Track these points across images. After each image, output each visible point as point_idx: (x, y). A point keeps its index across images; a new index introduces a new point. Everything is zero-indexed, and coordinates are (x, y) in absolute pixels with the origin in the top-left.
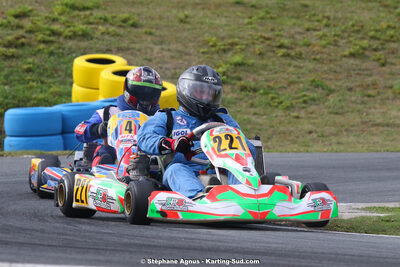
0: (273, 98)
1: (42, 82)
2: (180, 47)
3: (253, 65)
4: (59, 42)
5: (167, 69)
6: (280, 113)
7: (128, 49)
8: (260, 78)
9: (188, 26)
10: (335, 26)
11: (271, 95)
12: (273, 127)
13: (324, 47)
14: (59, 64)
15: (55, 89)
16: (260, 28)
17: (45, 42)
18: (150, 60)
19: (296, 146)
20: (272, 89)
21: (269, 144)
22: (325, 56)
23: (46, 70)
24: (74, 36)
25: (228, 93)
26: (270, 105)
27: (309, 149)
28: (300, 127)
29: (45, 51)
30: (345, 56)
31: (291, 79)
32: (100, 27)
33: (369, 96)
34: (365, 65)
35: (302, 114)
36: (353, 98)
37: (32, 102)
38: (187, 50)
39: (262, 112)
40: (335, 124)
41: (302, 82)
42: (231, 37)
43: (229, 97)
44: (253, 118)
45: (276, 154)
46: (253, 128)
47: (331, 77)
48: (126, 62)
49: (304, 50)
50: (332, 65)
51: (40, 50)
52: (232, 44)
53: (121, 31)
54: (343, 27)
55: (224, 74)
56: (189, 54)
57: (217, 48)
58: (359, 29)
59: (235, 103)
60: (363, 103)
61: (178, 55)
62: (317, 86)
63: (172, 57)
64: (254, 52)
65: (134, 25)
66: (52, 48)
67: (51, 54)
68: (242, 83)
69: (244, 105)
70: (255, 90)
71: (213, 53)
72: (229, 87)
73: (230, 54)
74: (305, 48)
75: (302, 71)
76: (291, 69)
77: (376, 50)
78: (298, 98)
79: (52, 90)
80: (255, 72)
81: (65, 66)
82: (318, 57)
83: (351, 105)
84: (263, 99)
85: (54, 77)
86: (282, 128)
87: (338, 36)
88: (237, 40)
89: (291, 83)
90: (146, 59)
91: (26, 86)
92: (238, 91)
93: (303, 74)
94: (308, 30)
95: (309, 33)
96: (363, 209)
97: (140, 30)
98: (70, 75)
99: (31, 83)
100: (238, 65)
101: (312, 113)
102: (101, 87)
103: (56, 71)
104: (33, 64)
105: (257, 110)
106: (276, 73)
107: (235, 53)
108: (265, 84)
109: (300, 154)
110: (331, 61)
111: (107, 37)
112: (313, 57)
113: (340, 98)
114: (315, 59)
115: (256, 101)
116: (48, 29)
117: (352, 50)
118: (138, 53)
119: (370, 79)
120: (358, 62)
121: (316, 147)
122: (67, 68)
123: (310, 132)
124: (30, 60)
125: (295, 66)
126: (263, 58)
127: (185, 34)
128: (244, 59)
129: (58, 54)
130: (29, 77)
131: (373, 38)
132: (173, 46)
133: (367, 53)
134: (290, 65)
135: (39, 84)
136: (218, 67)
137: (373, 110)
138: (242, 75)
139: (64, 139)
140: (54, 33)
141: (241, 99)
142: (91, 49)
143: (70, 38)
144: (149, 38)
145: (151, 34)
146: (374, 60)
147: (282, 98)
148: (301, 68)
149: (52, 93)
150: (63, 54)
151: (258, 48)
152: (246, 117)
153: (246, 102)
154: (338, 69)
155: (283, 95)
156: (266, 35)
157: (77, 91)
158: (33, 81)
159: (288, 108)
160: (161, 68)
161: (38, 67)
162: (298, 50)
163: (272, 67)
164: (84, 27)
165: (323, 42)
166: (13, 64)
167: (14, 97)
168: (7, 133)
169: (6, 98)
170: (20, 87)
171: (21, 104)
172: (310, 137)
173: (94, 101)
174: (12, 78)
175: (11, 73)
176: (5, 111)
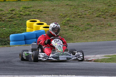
0: (78, 28)
1: (19, 27)
2: (53, 17)
3: (72, 20)
4: (22, 17)
6: (80, 32)
7: (40, 18)
8: (74, 24)
9: (55, 11)
10: (92, 9)
13: (90, 15)
15: (22, 29)
16: (73, 11)
17: (19, 17)
18: (46, 20)
19: (84, 40)
20: (77, 26)
21: (77, 40)
22: (90, 17)
23: (19, 24)
24: (26, 15)
25: (66, 28)
26: (77, 30)
28: (85, 35)
29: (19, 19)
30: (95, 17)
31: (82, 23)
32: (33, 12)
33: (102, 27)
34: (100, 19)
35: (85, 32)
36: (98, 28)
37: (16, 32)
38: (55, 17)
40: (94, 34)
41: (85, 24)
42: (66, 13)
44: (73, 34)
45: (79, 43)
47: (92, 22)
48: (39, 21)
49: (85, 16)
50: (92, 19)
51: (17, 19)
52: (66, 15)
53: (38, 13)
54: (94, 10)
55: (65, 23)
56: (56, 18)
57: (62, 16)
58: (98, 10)
59: (68, 30)
60: (101, 28)
61: (53, 19)
62: (89, 25)
63: (51, 19)
64: (72, 17)
65: (41, 12)
67: (21, 20)
68: (70, 25)
69: (70, 31)
71: (62, 18)
73: (66, 17)
74: (85, 15)
75: (85, 21)
76: (82, 21)
77: (103, 15)
78: (84, 28)
79: (21, 29)
80: (72, 22)
81: (24, 23)
82: (88, 17)
83: (97, 29)
84: (75, 29)
85: (21, 26)
86: (80, 36)
87: (93, 12)
88: (67, 14)
92: (69, 27)
94: (85, 11)
95: (86, 11)
96: (104, 56)
97: (42, 13)
98: (26, 25)
99: (16, 28)
100: (68, 20)
101: (88, 32)
102: (34, 28)
103: (22, 24)
105: (74, 32)
106: (78, 22)
107: (68, 17)
109: (86, 43)
110: (92, 18)
111: (34, 15)
113: (95, 27)
114: (88, 18)
115: (73, 29)
116: (19, 14)
117: (97, 15)
118: (43, 19)
119: (102, 22)
120: (99, 18)
121: (89, 40)
122: (25, 23)
123: (88, 37)
124: (15, 22)
126: (74, 18)
127: (54, 13)
128: (70, 19)
130: (15, 26)
131: (102, 12)
132: (51, 16)
133: (101, 16)
134: (81, 20)
136: (63, 21)
137: (103, 30)
138: (69, 23)
139: (25, 41)
140: (21, 15)
141: (70, 29)
142: (30, 18)
143: (25, 16)
144: (45, 15)
145: (45, 14)
146: (103, 18)
147: (80, 28)
148: (84, 20)
149: (21, 30)
150: (23, 20)
151: (73, 16)
152: (71, 33)
154: (94, 20)
156: (75, 12)
157: (28, 29)
159: (81, 31)
161: (17, 23)
162: (83, 16)
164: (28, 13)
165: (89, 14)
166: (11, 23)
167: (12, 31)
168: (11, 41)
169: (10, 31)
170: (13, 29)
171: (14, 33)
172: (88, 38)
173: (32, 31)
174: (11, 26)
175: (11, 25)
176: (10, 35)
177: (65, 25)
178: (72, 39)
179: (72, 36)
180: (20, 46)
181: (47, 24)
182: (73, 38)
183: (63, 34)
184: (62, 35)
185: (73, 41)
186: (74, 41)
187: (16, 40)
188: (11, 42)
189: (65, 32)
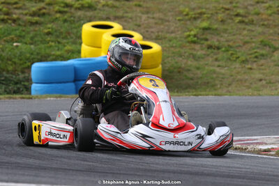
0: (232, 54)
1: (59, 43)
2: (162, 16)
3: (216, 29)
4: (71, 12)
5: (152, 32)
6: (238, 65)
7: (122, 17)
8: (222, 39)
11: (230, 52)
12: (232, 76)
13: (270, 15)
14: (72, 29)
15: (68, 47)
16: (221, 1)
17: (60, 12)
18: (139, 26)
19: (250, 90)
20: (231, 47)
21: (230, 88)
22: (271, 22)
23: (61, 33)
24: (82, 8)
25: (198, 50)
26: (230, 59)
27: (261, 93)
28: (253, 76)
29: (61, 19)
31: (245, 40)
35: (255, 66)
37: (51, 57)
38: (167, 18)
39: (224, 64)
41: (253, 42)
42: (200, 8)
43: (199, 53)
44: (218, 69)
45: (235, 97)
46: (217, 77)
47: (276, 38)
48: (121, 27)
50: (276, 29)
51: (57, 18)
52: (201, 14)
53: (117, 4)
55: (195, 36)
56: (168, 21)
57: (190, 16)
59: (203, 58)
61: (160, 22)
62: (265, 45)
63: (156, 23)
64: (217, 20)
66: (66, 17)
67: (65, 21)
68: (209, 43)
69: (211, 59)
70: (218, 48)
71: (186, 20)
72: (199, 45)
73: (199, 21)
74: (256, 16)
75: (253, 34)
76: (245, 32)
78: (251, 54)
79: (66, 48)
80: (218, 34)
81: (75, 31)
82: (266, 23)
84: (225, 55)
85: (67, 39)
86: (239, 77)
88: (204, 10)
89: (245, 43)
90: (136, 25)
91: (46, 45)
92: (206, 49)
93: (254, 36)
94: (258, 2)
95: (258, 5)
97: (131, 3)
98: (80, 37)
99: (50, 43)
100: (205, 29)
101: (262, 65)
102: (103, 47)
103: (69, 33)
104: (52, 29)
105: (220, 63)
106: (234, 35)
107: (204, 20)
108: (226, 44)
109: (254, 97)
110: (275, 26)
111: (106, 8)
112: (262, 23)
114: (263, 25)
115: (220, 56)
116: (62, 2)
118: (130, 20)
121: (265, 91)
122: (77, 32)
123: (261, 80)
124: (49, 26)
125: (249, 30)
126: (224, 24)
127: (166, 6)
128: (210, 24)
129: (70, 21)
130: (49, 39)
132: (156, 15)
134: (244, 29)
135: (57, 44)
136: (190, 31)
138: (208, 37)
139: (76, 85)
140: (67, 5)
141: (208, 55)
142: (95, 17)
143: (79, 9)
144: (138, 9)
145: (139, 6)
147: (239, 54)
148: (253, 31)
149: (66, 51)
150: (74, 21)
151: (220, 16)
152: (212, 68)
153: (212, 57)
155: (239, 52)
156: (226, 7)
157: (85, 49)
158: (52, 41)
159: (243, 62)
160: (147, 31)
161: (56, 31)
162: (250, 17)
163: (231, 31)
165: (270, 12)
166: (37, 29)
167: (38, 54)
168: (33, 81)
169: (32, 54)
170: (43, 46)
171: (43, 59)
172: (260, 83)
173: (98, 56)
174: (36, 39)
175: (36, 35)
176: (32, 63)
177: (194, 42)
178: (213, 86)
179: (214, 76)
180: (60, 97)
181: (141, 37)
182: (217, 82)
183: (189, 70)
184: (185, 73)
185: (215, 90)
186: (219, 92)
187: (50, 79)
188: (34, 86)
189: (195, 63)
